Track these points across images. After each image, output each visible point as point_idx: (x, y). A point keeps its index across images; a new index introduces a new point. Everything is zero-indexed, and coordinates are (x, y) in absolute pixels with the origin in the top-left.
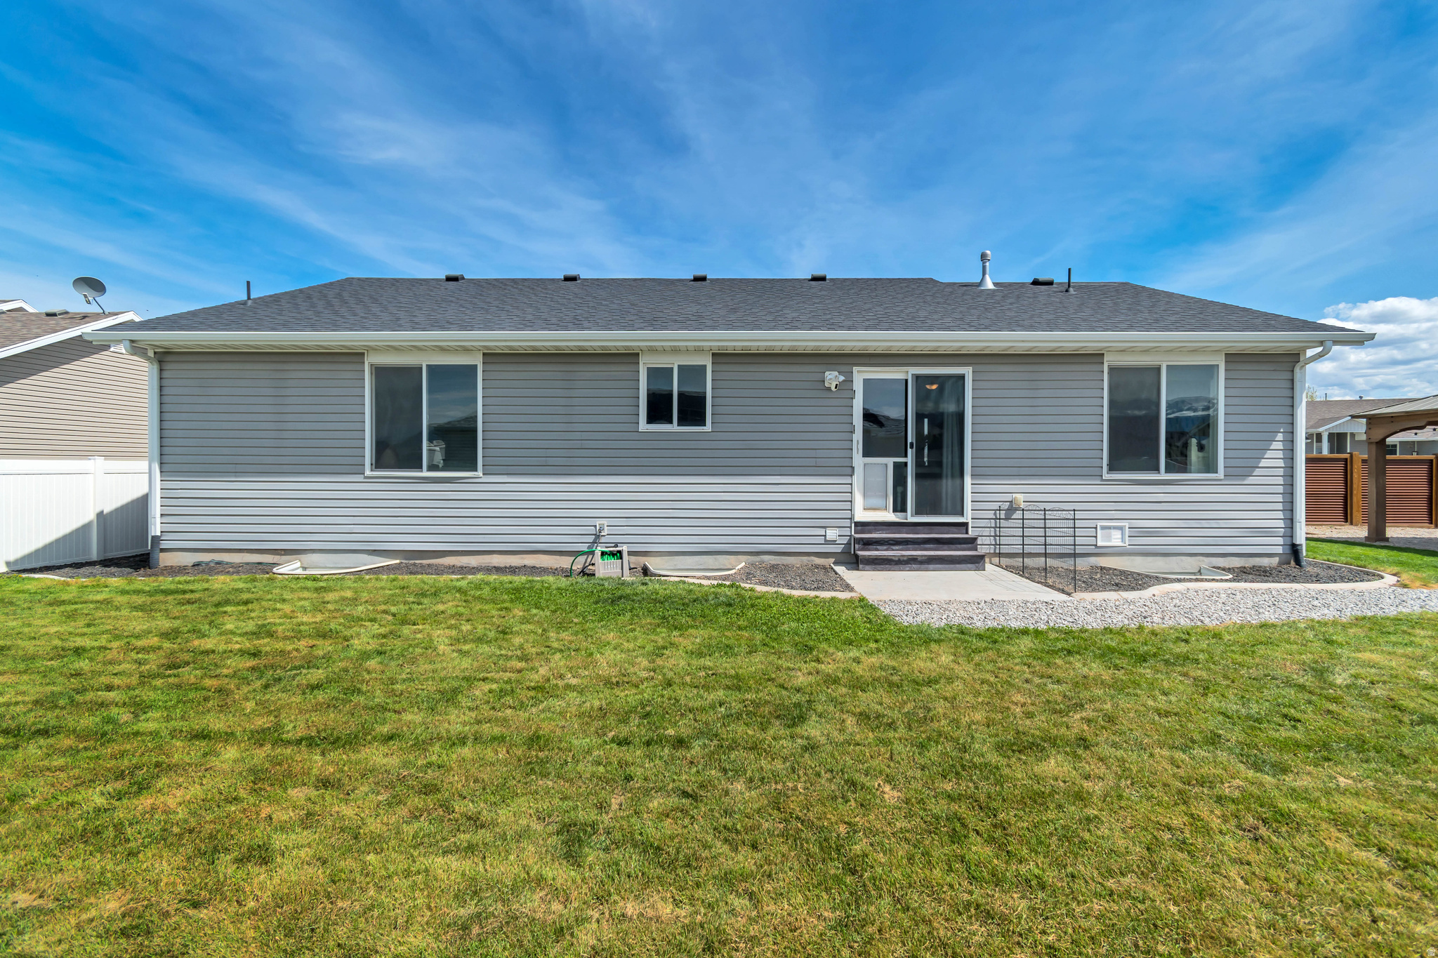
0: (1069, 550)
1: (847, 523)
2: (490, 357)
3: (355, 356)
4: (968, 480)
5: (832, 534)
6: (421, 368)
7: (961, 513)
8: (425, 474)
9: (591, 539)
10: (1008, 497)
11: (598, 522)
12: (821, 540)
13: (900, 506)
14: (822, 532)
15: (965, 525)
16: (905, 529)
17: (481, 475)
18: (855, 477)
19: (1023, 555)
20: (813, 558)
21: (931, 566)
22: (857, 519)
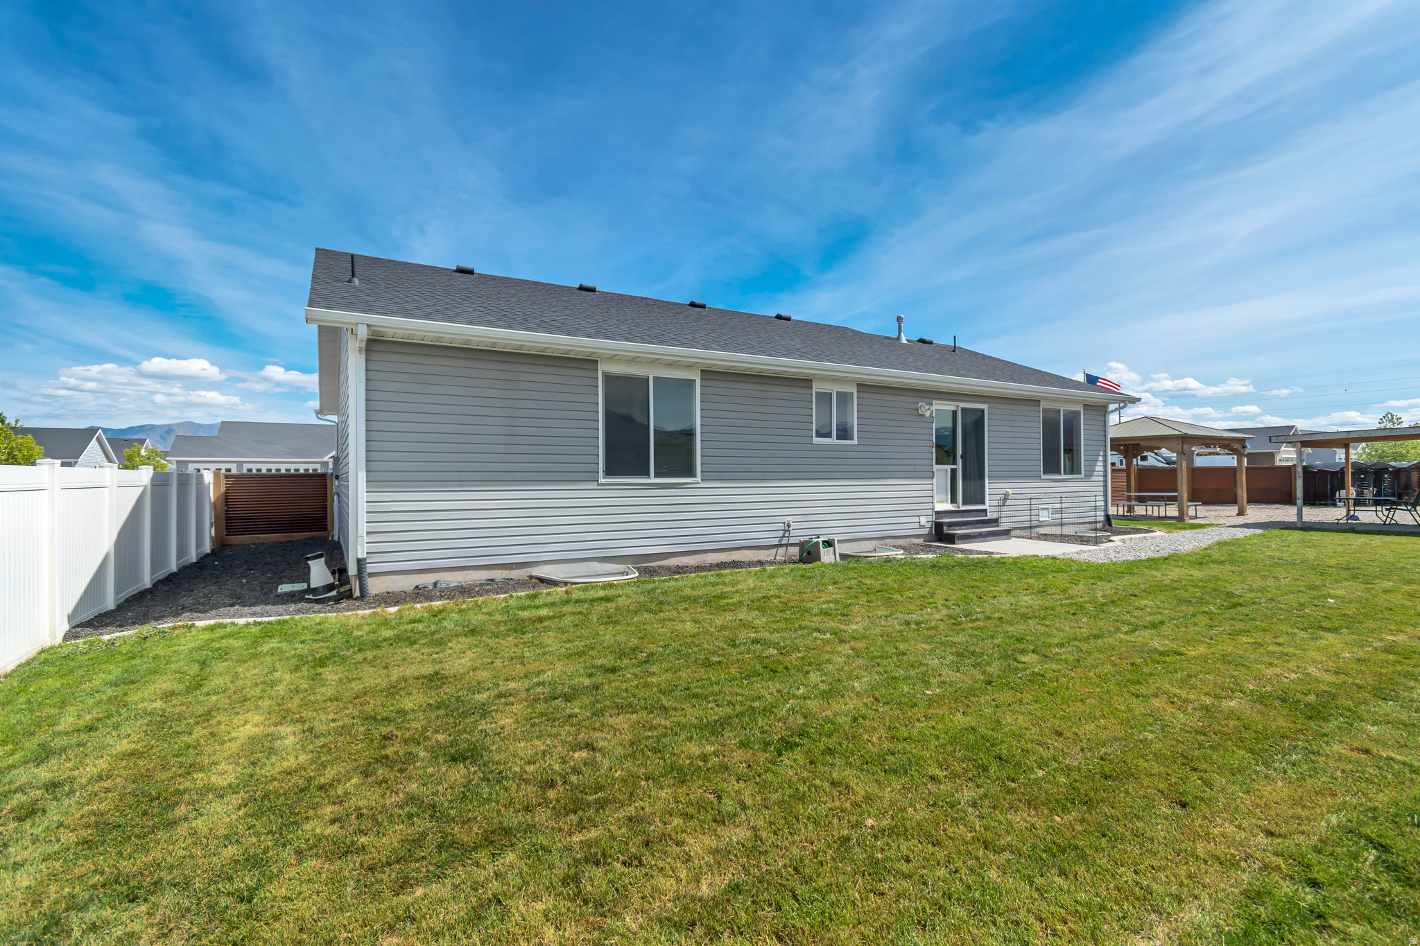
0: (1028, 524)
1: (930, 512)
2: (708, 374)
3: (589, 363)
4: (987, 481)
5: (923, 520)
6: (648, 380)
7: (983, 503)
8: (653, 480)
9: (780, 534)
10: (1003, 491)
11: (786, 519)
12: (917, 525)
13: (953, 500)
14: (917, 519)
15: (985, 511)
16: (958, 515)
17: (700, 481)
18: (935, 479)
19: (1031, 527)
20: (913, 539)
21: (988, 538)
22: (936, 509)
